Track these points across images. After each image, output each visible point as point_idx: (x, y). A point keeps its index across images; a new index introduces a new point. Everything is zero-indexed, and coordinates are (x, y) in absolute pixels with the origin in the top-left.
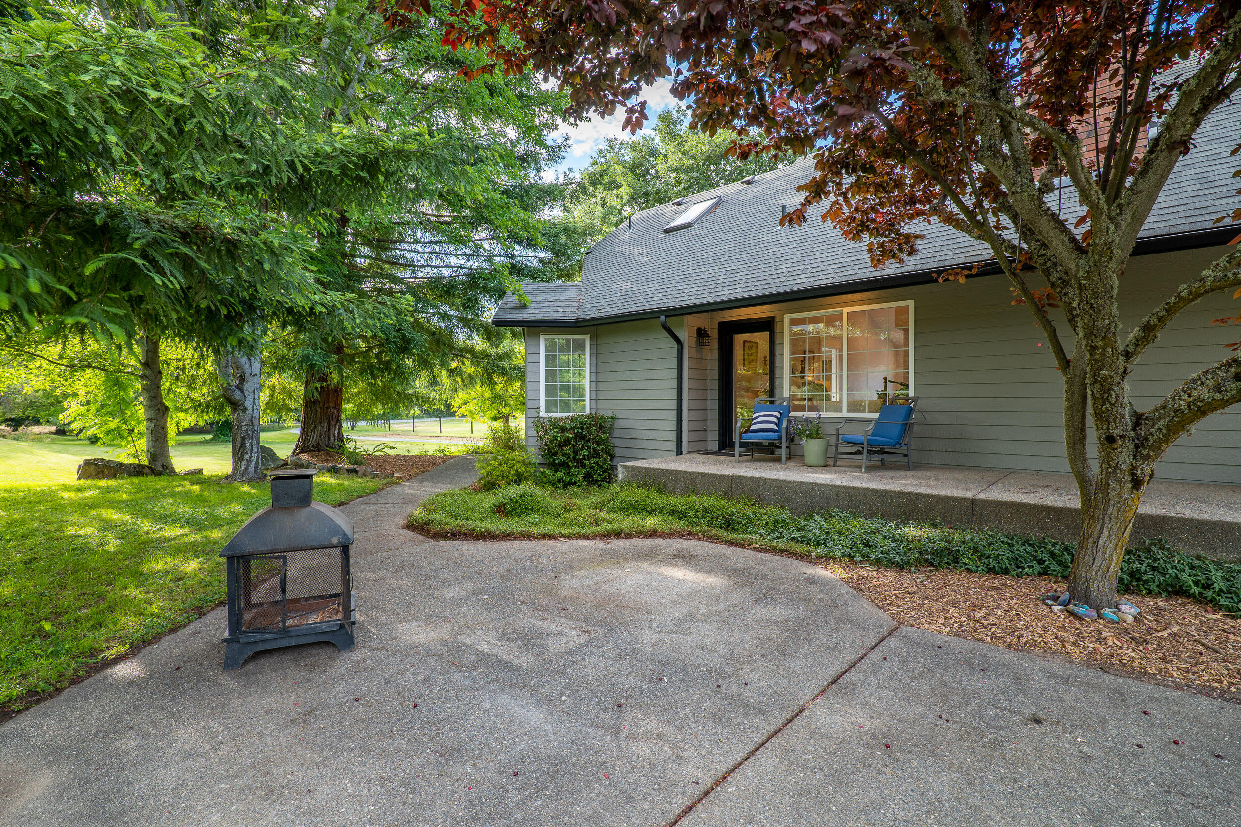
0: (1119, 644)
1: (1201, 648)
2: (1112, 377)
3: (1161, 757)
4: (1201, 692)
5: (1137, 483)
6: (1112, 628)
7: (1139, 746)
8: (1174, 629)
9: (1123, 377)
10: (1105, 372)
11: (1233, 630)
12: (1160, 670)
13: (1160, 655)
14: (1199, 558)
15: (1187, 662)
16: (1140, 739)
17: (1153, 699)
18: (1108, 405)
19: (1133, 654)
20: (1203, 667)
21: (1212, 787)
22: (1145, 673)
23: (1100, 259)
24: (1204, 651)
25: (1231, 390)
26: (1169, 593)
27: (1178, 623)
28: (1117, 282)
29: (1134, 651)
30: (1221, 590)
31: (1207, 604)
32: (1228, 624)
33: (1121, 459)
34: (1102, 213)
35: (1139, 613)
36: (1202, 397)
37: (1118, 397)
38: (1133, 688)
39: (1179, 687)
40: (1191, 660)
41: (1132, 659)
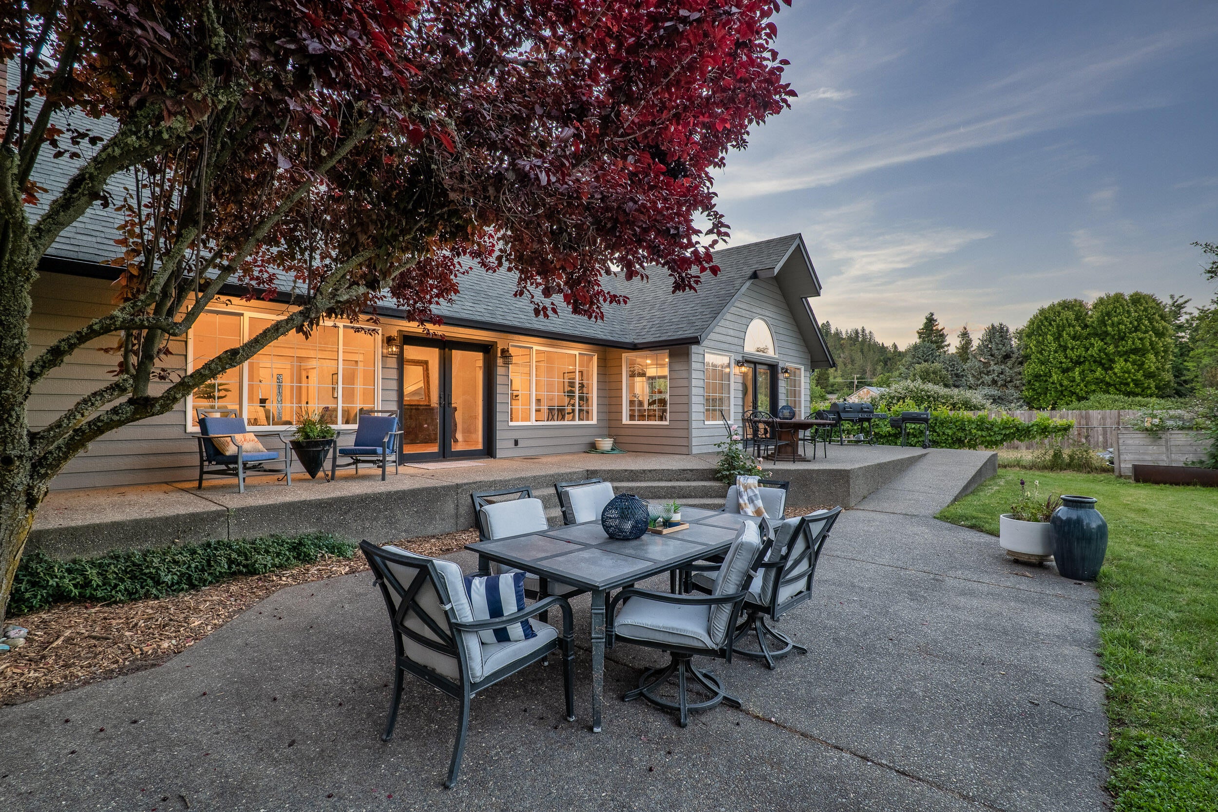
0: (19, 671)
1: (93, 642)
2: (14, 397)
3: (94, 750)
4: (105, 679)
5: (32, 502)
6: (5, 659)
7: (73, 752)
8: (66, 635)
9: (27, 397)
10: (9, 392)
11: (112, 616)
12: (65, 677)
13: (61, 663)
14: (74, 561)
15: (87, 658)
16: (72, 746)
17: (68, 706)
18: (7, 426)
19: (37, 675)
20: (100, 657)
21: (140, 746)
22: (53, 686)
23: (16, 278)
24: (97, 643)
25: (127, 412)
26: (50, 603)
27: (66, 628)
28: (31, 303)
29: (35, 671)
30: (98, 585)
31: (85, 602)
32: (105, 612)
33: (17, 480)
34: (24, 233)
35: (29, 633)
36: (102, 418)
37: (18, 418)
38: (47, 706)
39: (86, 683)
40: (89, 655)
41: (37, 679)
